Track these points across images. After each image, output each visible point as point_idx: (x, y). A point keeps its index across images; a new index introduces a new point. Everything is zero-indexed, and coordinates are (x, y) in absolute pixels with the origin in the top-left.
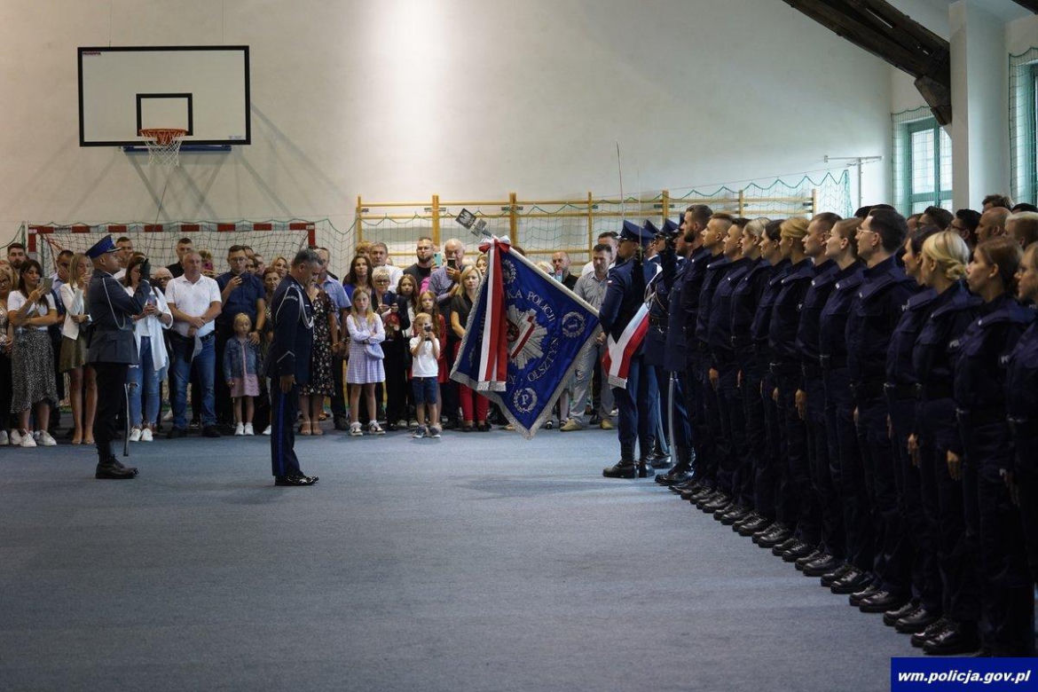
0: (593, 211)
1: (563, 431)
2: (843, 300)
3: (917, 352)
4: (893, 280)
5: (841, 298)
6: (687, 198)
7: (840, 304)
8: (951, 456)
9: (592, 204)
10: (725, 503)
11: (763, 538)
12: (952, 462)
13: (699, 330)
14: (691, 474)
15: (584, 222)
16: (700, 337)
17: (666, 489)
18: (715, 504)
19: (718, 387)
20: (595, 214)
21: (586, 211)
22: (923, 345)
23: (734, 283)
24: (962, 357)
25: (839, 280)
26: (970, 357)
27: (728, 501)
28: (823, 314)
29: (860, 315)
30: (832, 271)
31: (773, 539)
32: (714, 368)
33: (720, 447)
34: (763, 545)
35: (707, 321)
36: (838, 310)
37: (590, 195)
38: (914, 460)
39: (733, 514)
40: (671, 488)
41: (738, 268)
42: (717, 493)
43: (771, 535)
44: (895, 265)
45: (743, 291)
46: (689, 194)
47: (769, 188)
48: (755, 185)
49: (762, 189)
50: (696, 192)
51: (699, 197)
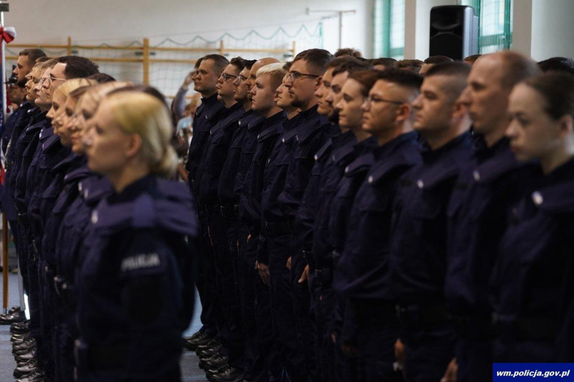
6: (161, 46)
9: (71, 49)
37: (69, 39)
46: (163, 43)
47: (244, 39)
48: (230, 35)
49: (237, 39)
50: (171, 41)
51: (173, 46)
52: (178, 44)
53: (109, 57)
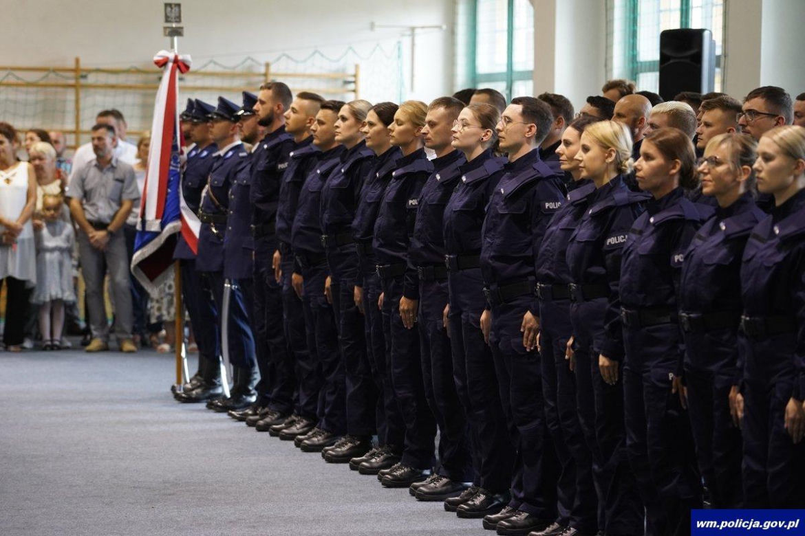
0: (82, 81)
1: (89, 351)
2: (469, 195)
3: (572, 250)
4: (539, 175)
5: (468, 192)
6: (203, 70)
7: (466, 199)
8: (602, 360)
9: (79, 73)
10: (305, 429)
11: (364, 463)
12: (602, 366)
13: (280, 229)
14: (253, 399)
15: (70, 96)
16: (281, 237)
17: (224, 416)
18: (294, 429)
19: (302, 294)
20: (83, 86)
21: (72, 82)
22: (579, 242)
23: (324, 176)
24: (632, 256)
25: (465, 173)
26: (641, 256)
27: (310, 426)
28: (448, 211)
29: (500, 212)
30: (460, 162)
31: (376, 465)
32: (299, 272)
33: (302, 363)
34: (364, 471)
35: (292, 219)
36: (466, 205)
37: (77, 61)
38: (571, 365)
39: (315, 439)
40: (230, 415)
41: (330, 158)
42: (293, 417)
43: (373, 460)
44: (539, 159)
45: (340, 184)
46: (205, 66)
47: (305, 61)
48: (288, 57)
49: (297, 62)
50: (215, 63)
51: (218, 69)
52: (225, 68)
53: (129, 83)
